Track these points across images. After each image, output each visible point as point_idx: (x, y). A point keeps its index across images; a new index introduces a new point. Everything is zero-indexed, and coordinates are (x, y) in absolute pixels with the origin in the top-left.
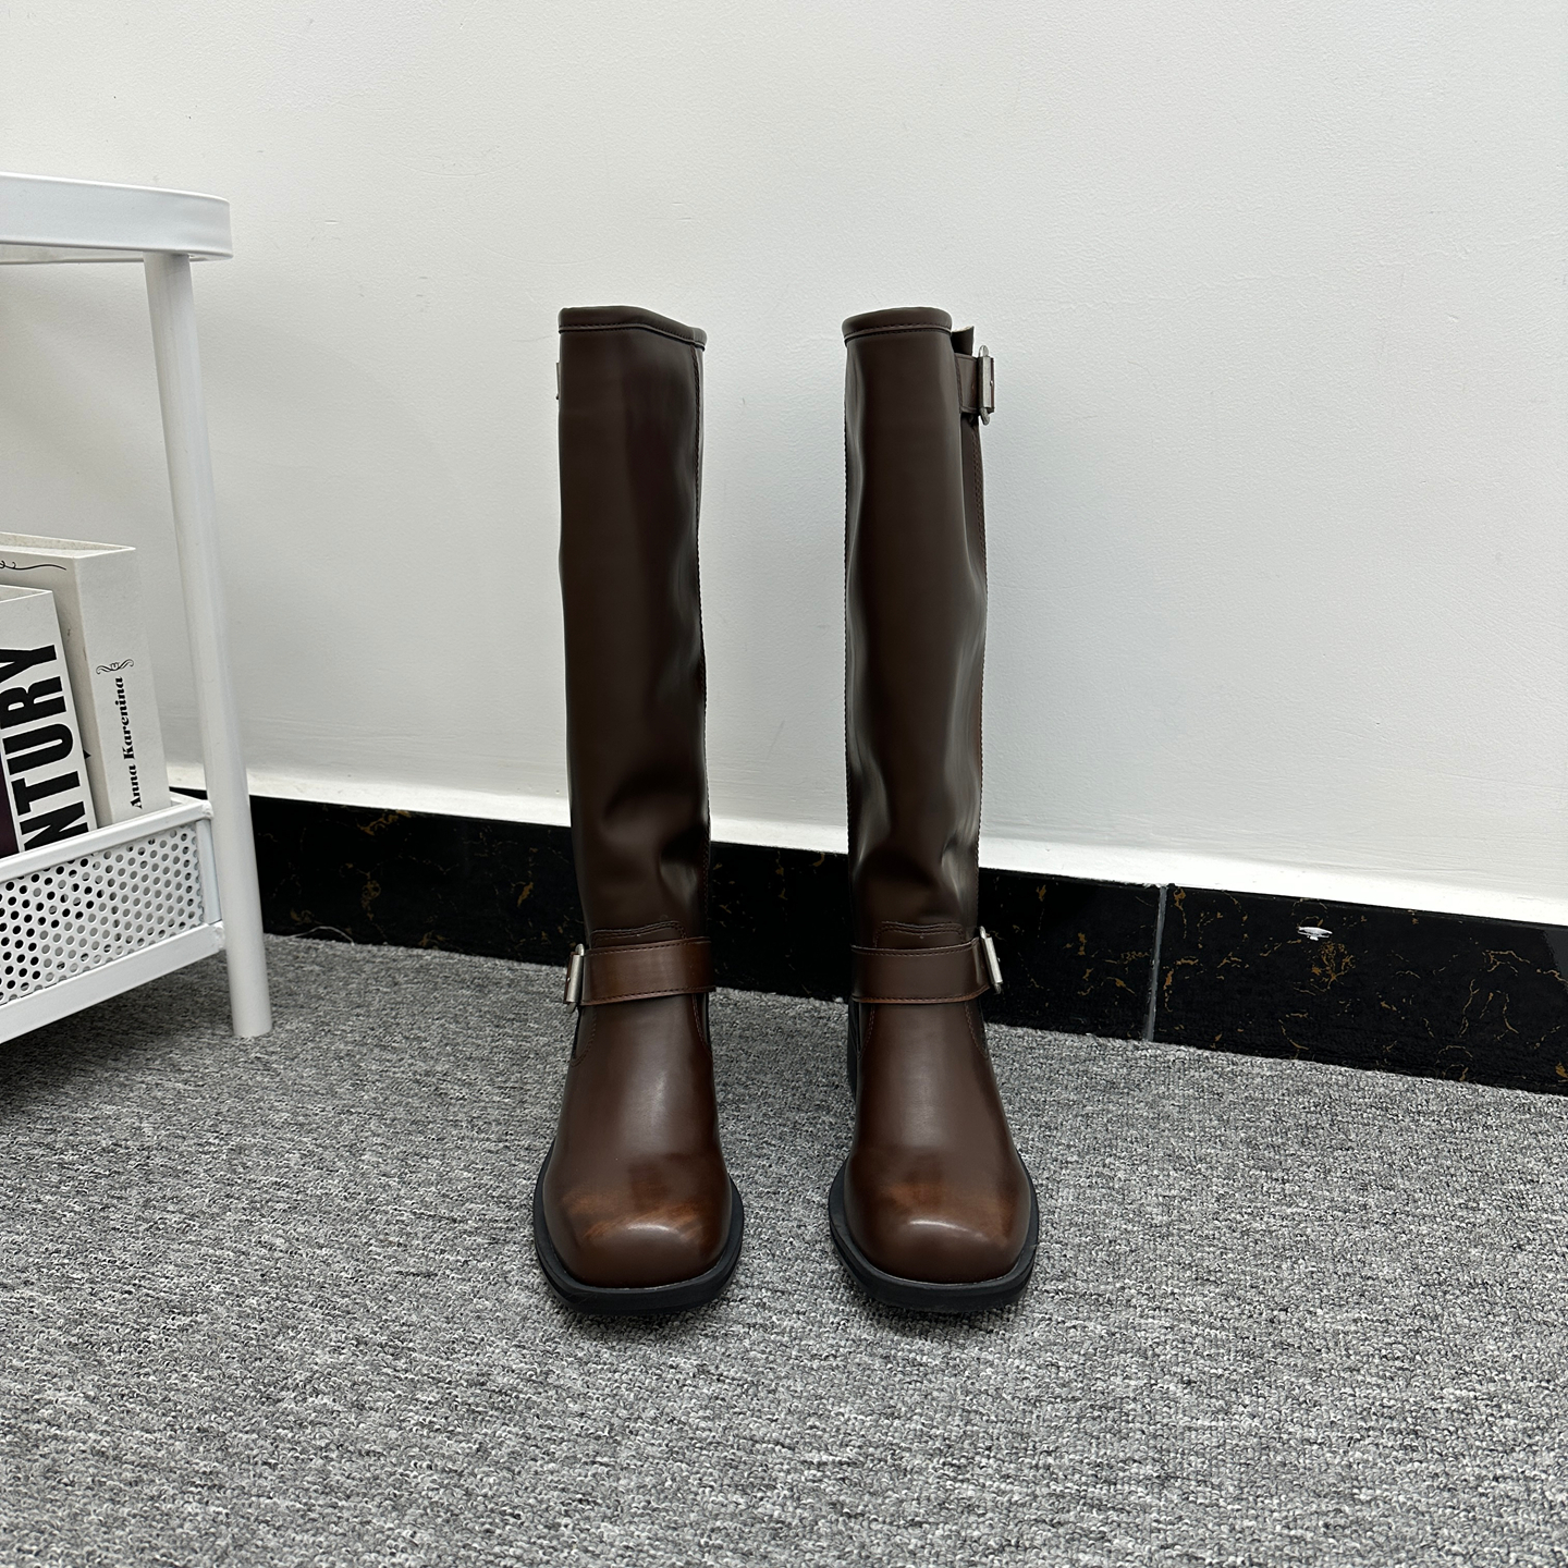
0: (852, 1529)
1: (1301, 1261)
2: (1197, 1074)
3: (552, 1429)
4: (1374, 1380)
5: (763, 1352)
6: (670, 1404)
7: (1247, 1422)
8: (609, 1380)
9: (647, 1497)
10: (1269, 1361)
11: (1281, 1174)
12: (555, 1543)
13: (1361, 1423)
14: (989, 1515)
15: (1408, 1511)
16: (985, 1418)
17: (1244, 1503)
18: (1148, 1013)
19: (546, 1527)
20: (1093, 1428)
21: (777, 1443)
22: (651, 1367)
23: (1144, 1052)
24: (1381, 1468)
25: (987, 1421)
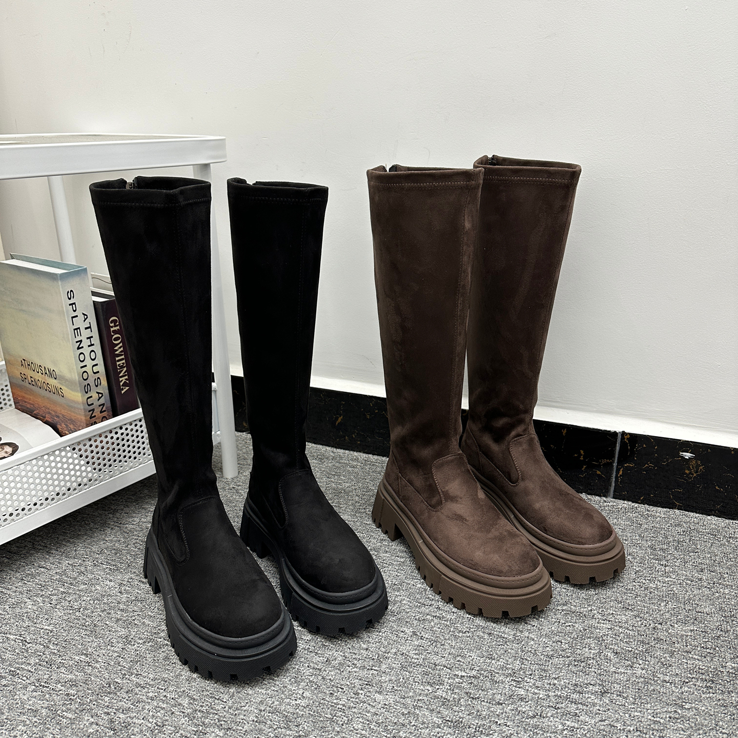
0: (474, 704)
1: (670, 603)
2: (631, 514)
3: (355, 654)
4: (696, 657)
5: (439, 628)
6: (401, 647)
7: (639, 672)
8: (377, 635)
9: (393, 685)
10: (652, 646)
11: (664, 563)
12: (357, 700)
13: (689, 675)
14: (530, 702)
15: (706, 714)
16: (530, 662)
17: (636, 705)
18: (611, 486)
19: (354, 694)
20: (574, 669)
21: (445, 666)
22: (394, 631)
23: (608, 504)
24: (696, 695)
25: (531, 663)
